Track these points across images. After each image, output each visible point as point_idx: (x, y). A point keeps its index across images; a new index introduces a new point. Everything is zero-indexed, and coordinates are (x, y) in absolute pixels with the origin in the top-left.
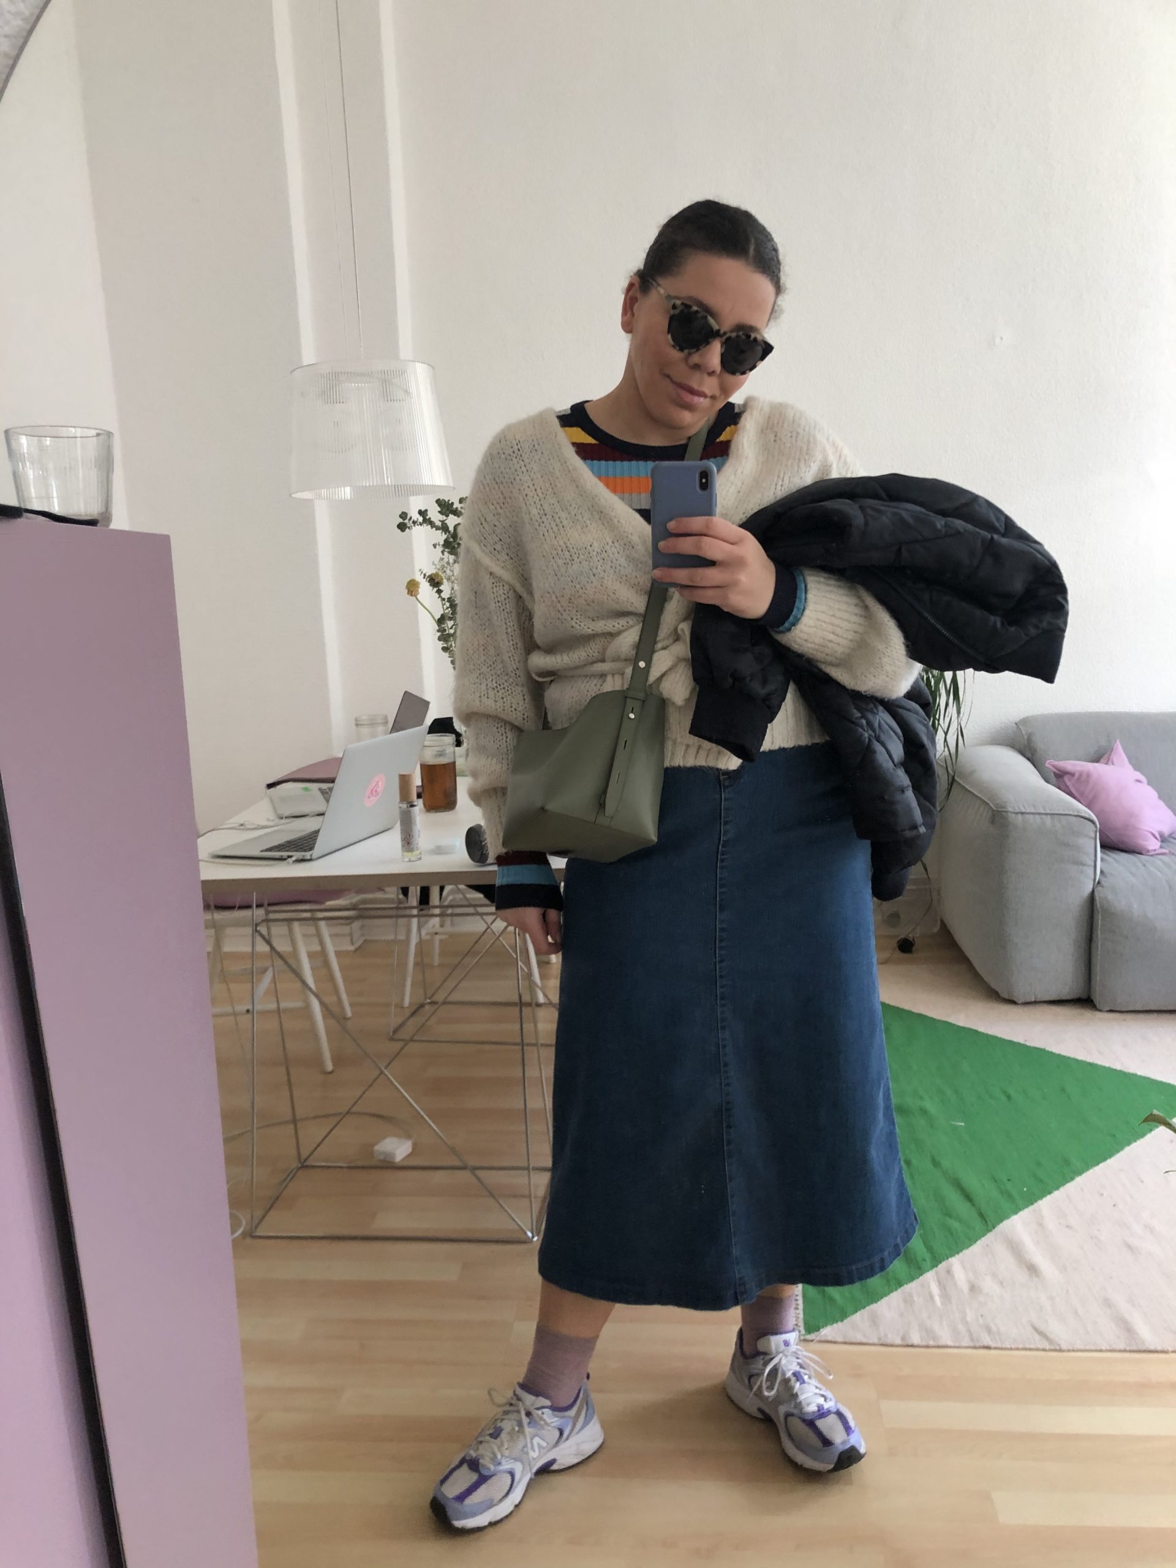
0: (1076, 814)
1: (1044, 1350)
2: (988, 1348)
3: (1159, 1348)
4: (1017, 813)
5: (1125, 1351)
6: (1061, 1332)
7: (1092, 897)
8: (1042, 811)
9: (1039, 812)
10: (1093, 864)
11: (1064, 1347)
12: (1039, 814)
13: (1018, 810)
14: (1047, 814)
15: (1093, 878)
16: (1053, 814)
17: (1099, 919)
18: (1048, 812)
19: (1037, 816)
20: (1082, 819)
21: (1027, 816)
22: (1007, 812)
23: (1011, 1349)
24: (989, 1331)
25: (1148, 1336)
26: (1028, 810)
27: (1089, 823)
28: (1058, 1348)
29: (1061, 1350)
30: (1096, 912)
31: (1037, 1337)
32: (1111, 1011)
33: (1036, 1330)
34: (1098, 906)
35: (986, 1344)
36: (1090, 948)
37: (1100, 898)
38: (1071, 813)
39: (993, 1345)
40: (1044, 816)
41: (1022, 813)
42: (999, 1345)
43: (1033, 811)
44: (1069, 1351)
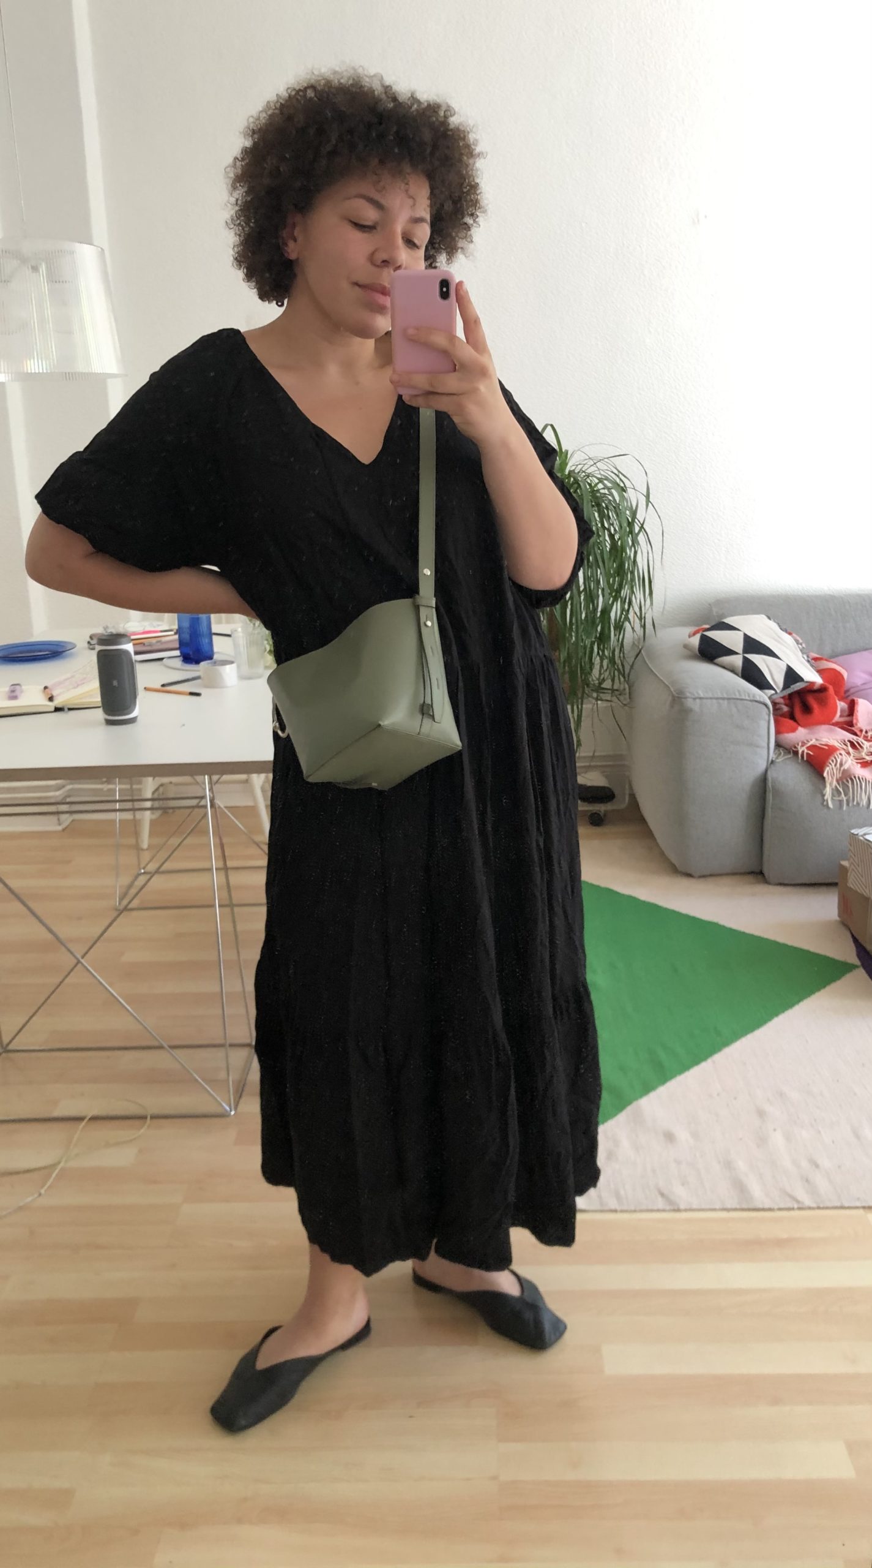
0: (752, 699)
1: (664, 1211)
2: (615, 1211)
3: (767, 1206)
4: (695, 699)
5: (735, 1210)
6: (682, 1195)
7: (764, 779)
8: (720, 695)
9: (716, 696)
10: (766, 745)
11: (682, 1207)
12: (717, 699)
13: (696, 695)
14: (723, 699)
15: (766, 758)
16: (729, 699)
17: (770, 797)
18: (725, 696)
19: (714, 701)
20: (757, 703)
21: (704, 701)
22: (686, 698)
23: (635, 1211)
24: (618, 1196)
25: (758, 1194)
26: (707, 695)
27: (764, 707)
28: (676, 1208)
29: (678, 1210)
30: (768, 790)
31: (660, 1199)
32: (781, 884)
33: (662, 1195)
34: (770, 786)
35: (613, 1207)
36: (762, 824)
37: (772, 778)
38: (747, 698)
39: (618, 1208)
40: (721, 701)
41: (701, 698)
42: (625, 1208)
43: (710, 695)
44: (686, 1210)
